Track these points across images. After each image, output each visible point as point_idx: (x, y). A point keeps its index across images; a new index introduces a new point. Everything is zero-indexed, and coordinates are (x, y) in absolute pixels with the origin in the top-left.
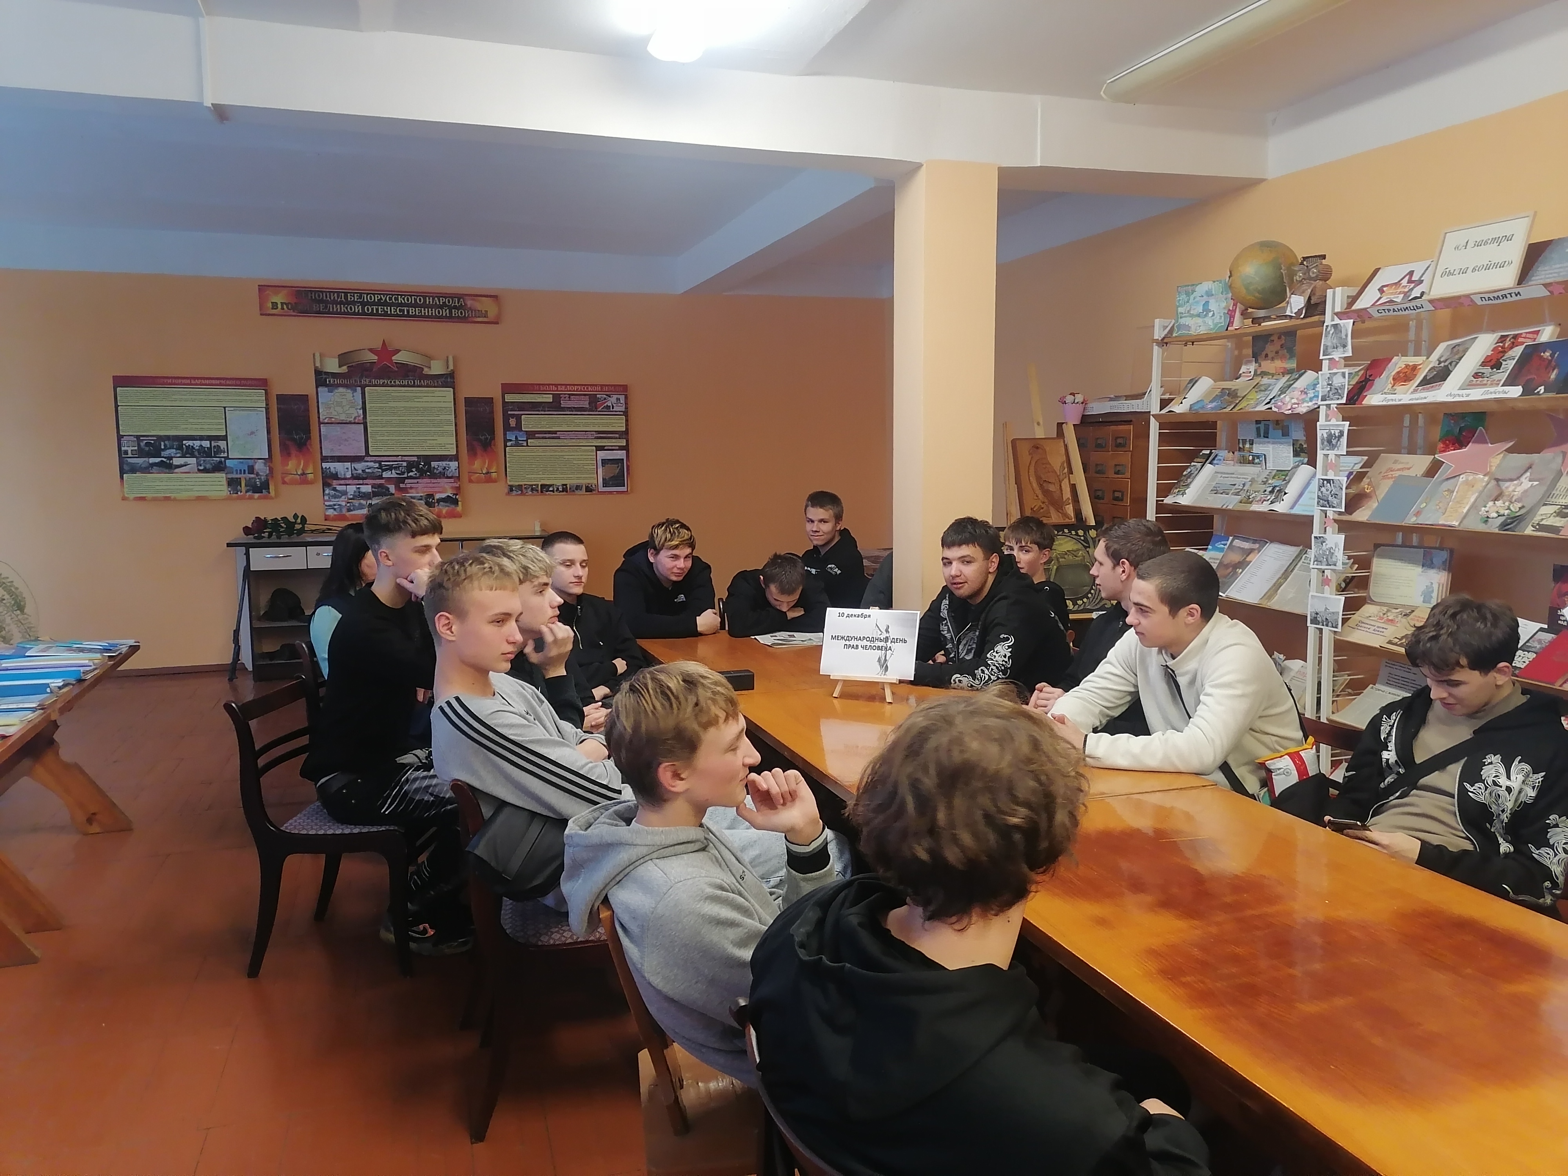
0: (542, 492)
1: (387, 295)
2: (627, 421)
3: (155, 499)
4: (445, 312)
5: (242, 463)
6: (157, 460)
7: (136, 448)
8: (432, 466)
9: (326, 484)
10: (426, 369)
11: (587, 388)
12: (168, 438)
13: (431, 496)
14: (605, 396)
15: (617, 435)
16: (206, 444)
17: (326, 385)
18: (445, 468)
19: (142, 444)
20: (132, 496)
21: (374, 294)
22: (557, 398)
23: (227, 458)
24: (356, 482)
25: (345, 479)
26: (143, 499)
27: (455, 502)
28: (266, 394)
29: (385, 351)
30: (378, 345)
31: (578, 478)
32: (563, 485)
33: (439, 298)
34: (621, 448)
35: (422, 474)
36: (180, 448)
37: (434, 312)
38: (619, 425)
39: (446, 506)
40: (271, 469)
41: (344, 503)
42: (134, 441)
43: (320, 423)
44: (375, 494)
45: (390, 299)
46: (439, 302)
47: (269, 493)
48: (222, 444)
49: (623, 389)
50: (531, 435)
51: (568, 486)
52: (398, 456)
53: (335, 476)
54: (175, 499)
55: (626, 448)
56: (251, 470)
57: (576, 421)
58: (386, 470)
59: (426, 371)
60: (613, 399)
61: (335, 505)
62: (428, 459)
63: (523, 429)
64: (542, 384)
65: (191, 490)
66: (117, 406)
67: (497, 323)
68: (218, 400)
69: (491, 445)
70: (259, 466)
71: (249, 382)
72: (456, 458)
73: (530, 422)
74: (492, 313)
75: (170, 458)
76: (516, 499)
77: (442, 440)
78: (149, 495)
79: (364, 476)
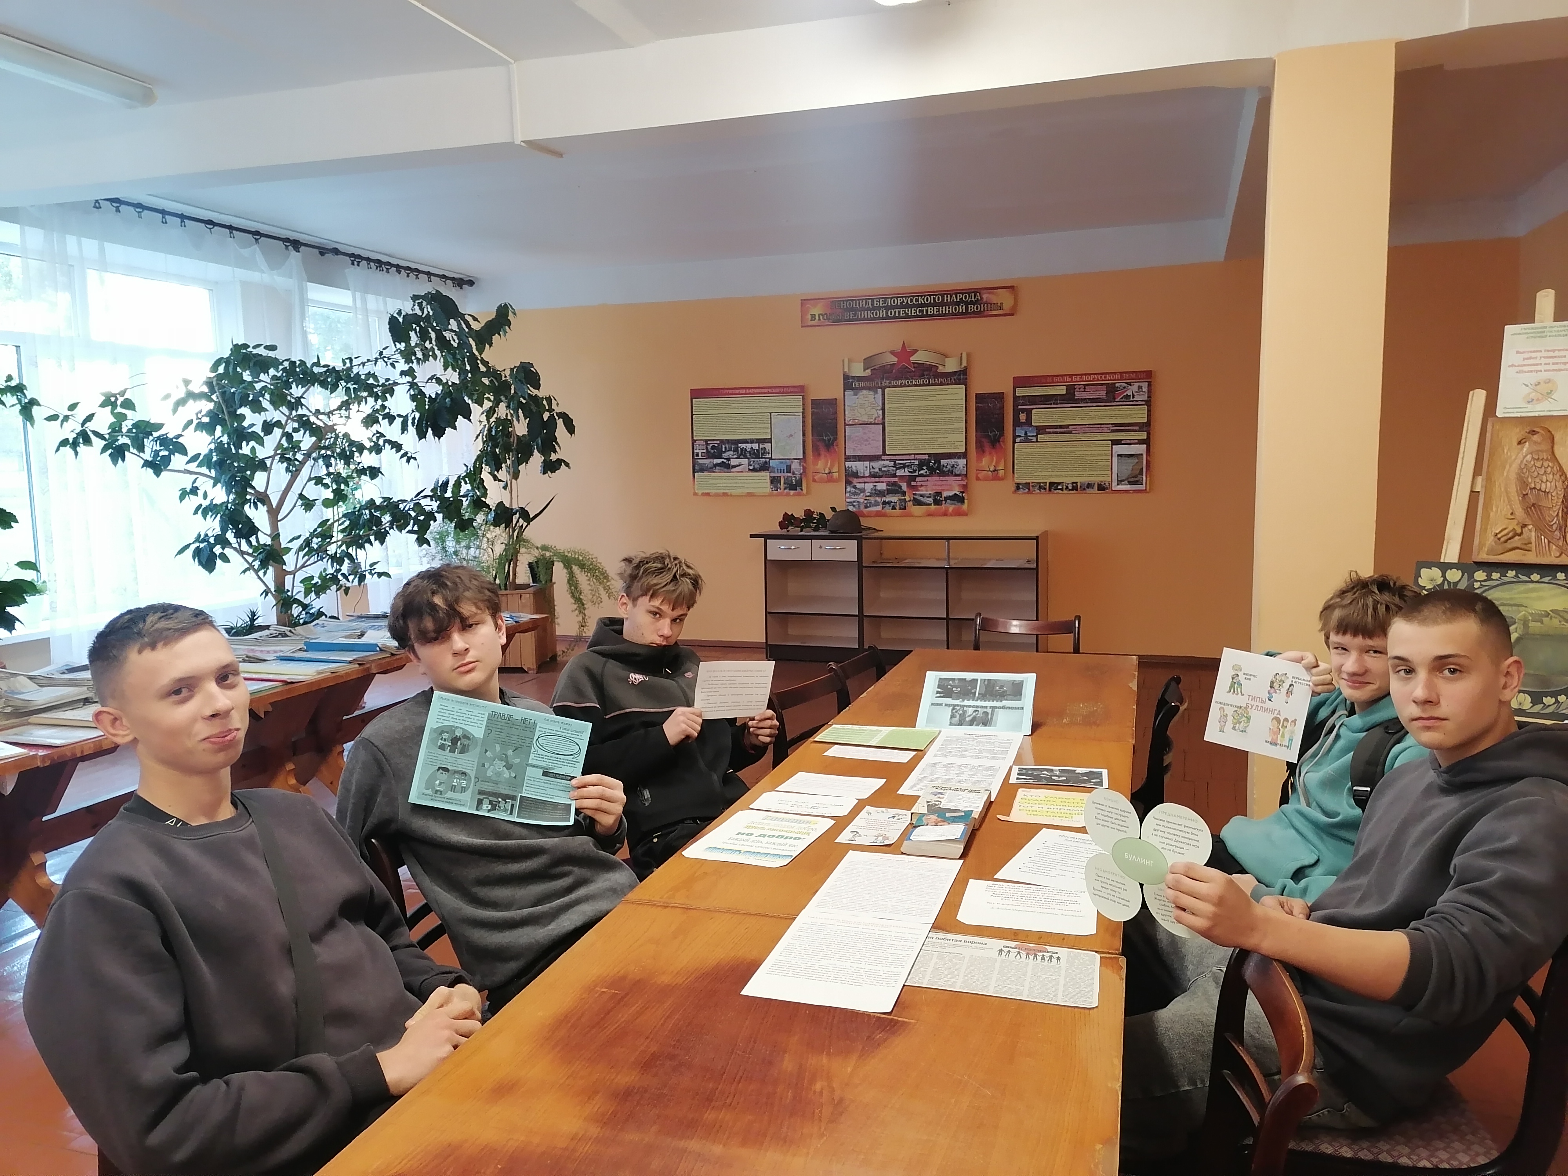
0: (1050, 490)
1: (909, 297)
2: (1149, 411)
3: (717, 495)
4: (962, 309)
5: (782, 463)
6: (719, 461)
7: (705, 451)
8: (942, 464)
9: (848, 482)
10: (940, 367)
11: (1105, 377)
12: (728, 441)
13: (939, 494)
14: (1125, 385)
15: (1137, 428)
16: (755, 446)
17: (853, 389)
18: (953, 466)
19: (709, 447)
20: (700, 492)
21: (897, 298)
22: (1071, 389)
23: (771, 459)
24: (873, 480)
25: (864, 477)
26: (708, 494)
27: (961, 500)
28: (803, 399)
29: (905, 353)
30: (898, 347)
31: (1090, 476)
32: (1073, 483)
33: (956, 294)
34: (1141, 442)
35: (932, 471)
36: (736, 450)
37: (951, 309)
38: (1139, 415)
39: (952, 504)
40: (804, 468)
41: (862, 501)
42: (703, 445)
43: (845, 425)
44: (889, 492)
45: (912, 300)
46: (957, 298)
47: (802, 490)
48: (767, 446)
49: (1148, 376)
50: (1041, 430)
51: (1079, 485)
52: (911, 454)
53: (856, 475)
54: (731, 495)
55: (1146, 442)
56: (789, 469)
57: (1090, 413)
58: (899, 468)
59: (941, 369)
60: (1135, 388)
61: (854, 502)
62: (938, 457)
63: (1033, 424)
64: (1055, 376)
65: (743, 487)
66: (692, 415)
67: (1012, 315)
68: (767, 407)
69: (999, 442)
70: (795, 466)
71: (791, 390)
72: (964, 455)
73: (1041, 416)
74: (1008, 303)
75: (729, 459)
76: (1022, 497)
77: (952, 438)
78: (713, 492)
79: (881, 474)
